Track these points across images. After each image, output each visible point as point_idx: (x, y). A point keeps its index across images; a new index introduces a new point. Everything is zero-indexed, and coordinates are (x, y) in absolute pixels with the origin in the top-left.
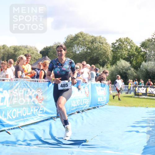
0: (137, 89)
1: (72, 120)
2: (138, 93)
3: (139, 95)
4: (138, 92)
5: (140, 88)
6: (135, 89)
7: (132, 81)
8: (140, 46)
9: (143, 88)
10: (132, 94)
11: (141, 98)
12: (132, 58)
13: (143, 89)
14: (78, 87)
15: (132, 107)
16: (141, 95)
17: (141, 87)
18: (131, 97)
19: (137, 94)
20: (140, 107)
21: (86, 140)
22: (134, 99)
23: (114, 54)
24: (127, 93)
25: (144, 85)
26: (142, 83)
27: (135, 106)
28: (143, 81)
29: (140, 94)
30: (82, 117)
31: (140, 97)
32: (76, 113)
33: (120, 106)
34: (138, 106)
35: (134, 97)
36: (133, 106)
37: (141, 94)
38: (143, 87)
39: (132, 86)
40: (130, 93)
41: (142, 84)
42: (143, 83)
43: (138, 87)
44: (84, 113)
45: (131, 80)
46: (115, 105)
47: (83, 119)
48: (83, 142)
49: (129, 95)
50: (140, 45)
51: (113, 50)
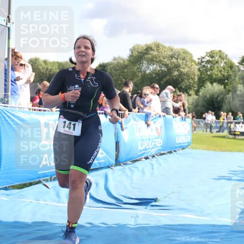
0: (232, 126)
1: (136, 169)
2: (235, 131)
3: (235, 135)
4: (233, 130)
5: (237, 125)
6: (230, 126)
7: (225, 114)
8: (238, 63)
9: (241, 125)
10: (226, 133)
11: (238, 139)
12: (226, 81)
13: (242, 127)
14: (146, 123)
15: (225, 153)
16: (238, 135)
17: (239, 123)
18: (224, 137)
19: (232, 133)
20: (236, 151)
21: (157, 199)
22: (228, 140)
23: (201, 74)
24: (219, 132)
25: (242, 120)
26: (240, 117)
27: (230, 151)
28: (241, 115)
29: (237, 133)
30: (152, 165)
31: (237, 137)
32: (143, 159)
33: (207, 150)
34: (233, 151)
35: (228, 138)
36: (226, 151)
37: (239, 133)
38: (241, 123)
39: (226, 121)
40: (223, 131)
41: (240, 119)
42: (242, 117)
43: (234, 123)
44: (154, 159)
45: (224, 112)
46: (200, 149)
47: (152, 168)
48: (153, 202)
49: (221, 134)
50: (238, 61)
51: (200, 68)
